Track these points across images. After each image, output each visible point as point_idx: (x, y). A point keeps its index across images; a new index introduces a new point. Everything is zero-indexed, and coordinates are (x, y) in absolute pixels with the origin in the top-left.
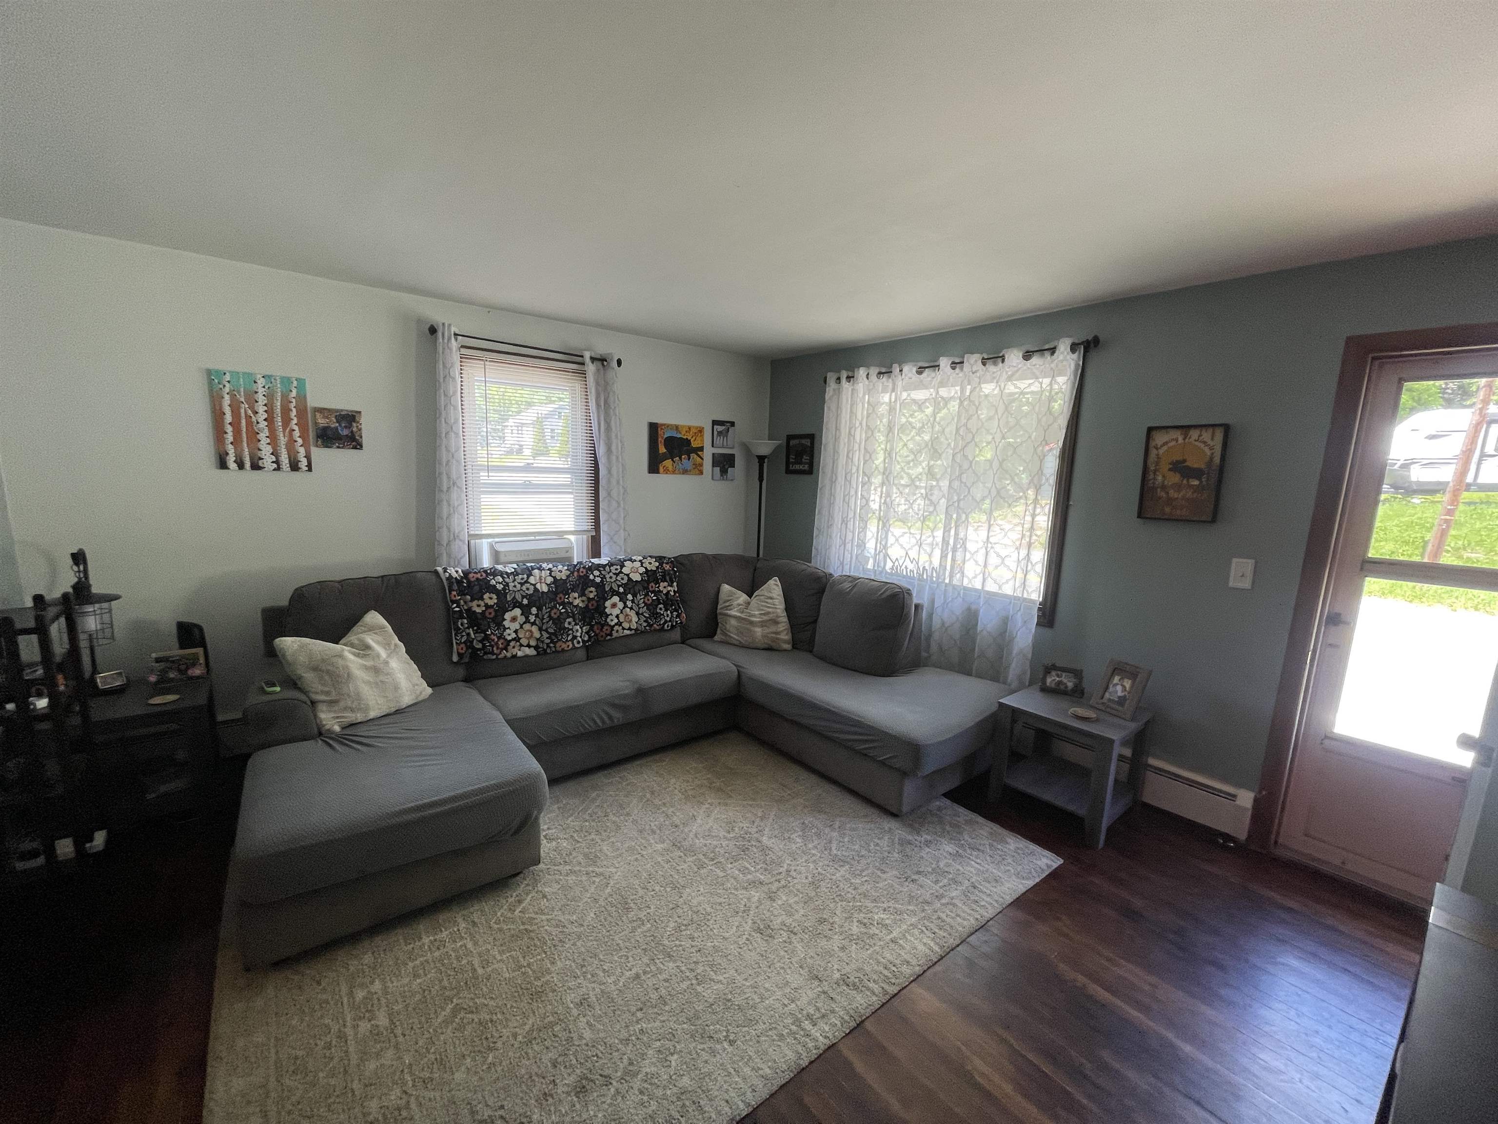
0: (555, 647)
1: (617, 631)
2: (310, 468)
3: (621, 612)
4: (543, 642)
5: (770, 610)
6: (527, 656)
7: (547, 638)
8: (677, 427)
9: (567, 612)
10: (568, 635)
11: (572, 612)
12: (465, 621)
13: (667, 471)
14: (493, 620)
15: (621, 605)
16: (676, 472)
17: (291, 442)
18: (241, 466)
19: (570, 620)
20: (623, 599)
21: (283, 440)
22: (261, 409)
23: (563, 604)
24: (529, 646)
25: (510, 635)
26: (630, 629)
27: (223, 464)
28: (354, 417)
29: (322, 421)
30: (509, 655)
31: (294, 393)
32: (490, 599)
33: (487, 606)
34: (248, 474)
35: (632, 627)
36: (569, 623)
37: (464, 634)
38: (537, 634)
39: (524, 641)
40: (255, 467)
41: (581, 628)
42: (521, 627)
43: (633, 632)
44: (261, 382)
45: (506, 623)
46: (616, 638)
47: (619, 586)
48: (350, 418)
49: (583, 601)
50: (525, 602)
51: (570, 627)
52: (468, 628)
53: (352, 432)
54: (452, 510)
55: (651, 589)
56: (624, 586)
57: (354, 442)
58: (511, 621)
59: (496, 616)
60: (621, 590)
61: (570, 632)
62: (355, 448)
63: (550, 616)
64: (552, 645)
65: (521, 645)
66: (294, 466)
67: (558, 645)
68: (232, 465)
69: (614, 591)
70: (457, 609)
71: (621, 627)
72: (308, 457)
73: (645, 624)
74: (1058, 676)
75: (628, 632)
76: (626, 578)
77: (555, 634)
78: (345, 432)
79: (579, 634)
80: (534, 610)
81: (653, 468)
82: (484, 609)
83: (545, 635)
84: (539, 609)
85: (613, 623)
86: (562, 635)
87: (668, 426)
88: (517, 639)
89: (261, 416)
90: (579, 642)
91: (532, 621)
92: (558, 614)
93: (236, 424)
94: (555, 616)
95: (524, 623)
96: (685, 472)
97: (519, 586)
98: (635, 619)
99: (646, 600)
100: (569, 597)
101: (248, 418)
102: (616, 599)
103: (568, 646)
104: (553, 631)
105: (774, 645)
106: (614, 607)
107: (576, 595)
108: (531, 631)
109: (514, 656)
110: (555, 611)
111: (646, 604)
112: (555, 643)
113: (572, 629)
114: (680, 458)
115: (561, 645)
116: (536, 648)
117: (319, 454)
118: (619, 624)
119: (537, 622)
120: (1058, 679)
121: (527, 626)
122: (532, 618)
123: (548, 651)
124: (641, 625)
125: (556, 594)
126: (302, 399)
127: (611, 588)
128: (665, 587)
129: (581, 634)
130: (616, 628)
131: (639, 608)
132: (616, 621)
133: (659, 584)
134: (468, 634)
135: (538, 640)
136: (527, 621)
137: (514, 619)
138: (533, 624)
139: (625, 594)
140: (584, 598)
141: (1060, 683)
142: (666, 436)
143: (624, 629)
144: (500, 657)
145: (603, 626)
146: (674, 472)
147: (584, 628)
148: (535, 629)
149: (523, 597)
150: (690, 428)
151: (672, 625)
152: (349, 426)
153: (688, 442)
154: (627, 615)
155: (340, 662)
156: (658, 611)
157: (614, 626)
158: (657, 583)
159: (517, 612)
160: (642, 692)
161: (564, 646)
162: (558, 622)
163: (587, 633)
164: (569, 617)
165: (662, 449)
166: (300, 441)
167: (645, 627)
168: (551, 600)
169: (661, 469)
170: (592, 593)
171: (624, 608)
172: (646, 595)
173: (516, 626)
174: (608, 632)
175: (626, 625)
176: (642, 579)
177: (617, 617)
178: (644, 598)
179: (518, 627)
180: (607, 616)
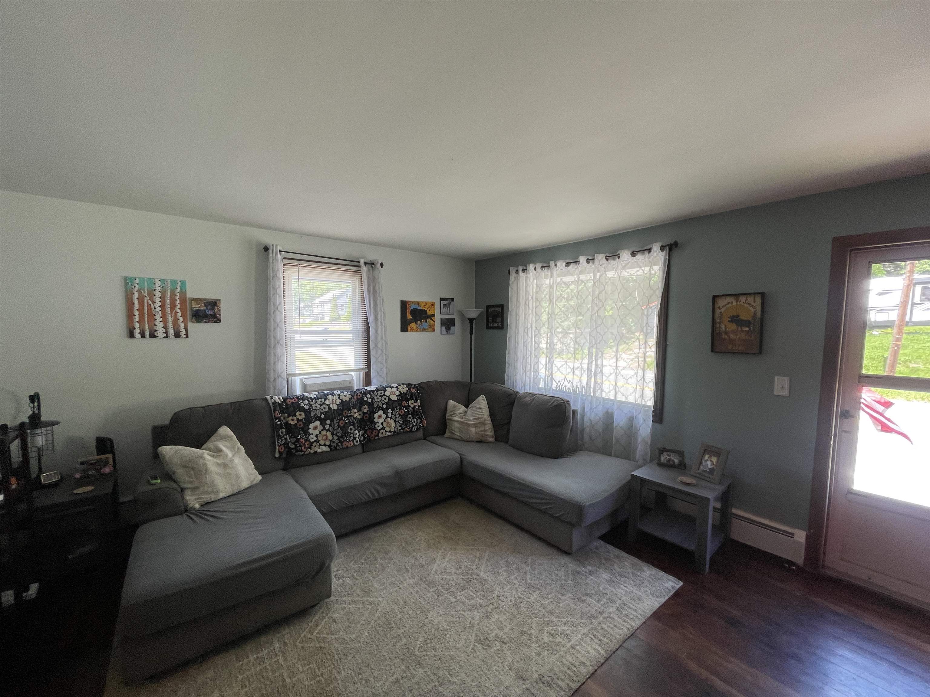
0: (342, 445)
1: (382, 433)
2: (187, 335)
3: (385, 421)
4: (334, 442)
5: (480, 416)
6: (323, 452)
7: (337, 439)
8: (418, 303)
9: (349, 422)
10: (350, 437)
11: (353, 422)
12: (284, 430)
13: (412, 330)
14: (302, 429)
15: (384, 416)
16: (418, 330)
17: (175, 321)
18: (143, 336)
19: (352, 427)
20: (386, 413)
21: (170, 319)
22: (158, 300)
23: (347, 417)
24: (325, 445)
25: (312, 438)
26: (390, 432)
27: (131, 335)
28: (216, 303)
29: (196, 306)
30: (312, 452)
31: (179, 290)
32: (300, 416)
33: (298, 420)
34: (148, 340)
35: (391, 430)
36: (351, 429)
37: (283, 439)
38: (330, 437)
39: (322, 442)
40: (153, 336)
41: (359, 432)
42: (320, 433)
43: (392, 433)
44: (158, 283)
45: (310, 431)
46: (382, 438)
47: (383, 404)
48: (214, 304)
49: (360, 414)
50: (323, 416)
51: (352, 432)
52: (286, 435)
53: (214, 312)
54: (277, 359)
55: (403, 405)
56: (387, 403)
57: (215, 318)
58: (313, 429)
59: (304, 426)
60: (384, 406)
61: (352, 435)
62: (216, 322)
63: (338, 425)
64: (340, 444)
65: (320, 445)
66: (177, 335)
67: (344, 444)
68: (138, 336)
69: (380, 407)
70: (279, 423)
71: (384, 431)
72: (186, 329)
73: (400, 428)
74: (668, 455)
75: (389, 434)
76: (387, 398)
77: (342, 437)
78: (210, 313)
79: (357, 436)
80: (328, 422)
81: (404, 328)
82: (296, 422)
83: (336, 438)
84: (332, 421)
85: (379, 428)
86: (347, 437)
87: (413, 303)
88: (317, 441)
89: (158, 304)
90: (357, 442)
91: (327, 428)
92: (344, 423)
93: (141, 310)
94: (342, 425)
95: (322, 430)
96: (424, 330)
97: (319, 406)
98: (393, 425)
99: (400, 413)
100: (351, 412)
101: (149, 306)
102: (381, 412)
103: (350, 444)
104: (341, 435)
105: (483, 439)
106: (380, 418)
107: (356, 411)
108: (326, 435)
109: (315, 452)
110: (341, 422)
111: (400, 415)
112: (342, 443)
113: (353, 433)
114: (421, 322)
115: (346, 444)
116: (330, 446)
117: (193, 327)
118: (383, 428)
119: (330, 429)
120: (668, 457)
121: (324, 432)
123: (338, 448)
124: (397, 428)
125: (342, 410)
126: (183, 293)
127: (378, 405)
128: (412, 404)
129: (359, 436)
130: (382, 431)
131: (396, 418)
132: (381, 426)
133: (409, 401)
134: (286, 439)
135: (331, 441)
136: (324, 429)
137: (315, 428)
138: (328, 430)
139: (387, 408)
140: (361, 413)
141: (670, 460)
142: (411, 309)
143: (386, 432)
144: (306, 453)
145: (372, 430)
146: (417, 331)
147: (361, 432)
148: (329, 434)
149: (321, 413)
150: (426, 304)
151: (417, 428)
152: (212, 309)
153: (425, 311)
154: (388, 423)
155: (201, 461)
156: (408, 419)
157: (380, 430)
158: (407, 400)
159: (318, 423)
160: (399, 474)
161: (347, 444)
162: (344, 428)
163: (363, 435)
164: (351, 425)
165: (409, 317)
166: (181, 319)
167: (400, 430)
168: (339, 415)
169: (409, 329)
170: (366, 409)
171: (386, 418)
172: (401, 409)
173: (317, 432)
174: (376, 434)
175: (388, 429)
176: (398, 398)
177: (382, 424)
178: (399, 411)
179: (318, 433)
180: (375, 424)
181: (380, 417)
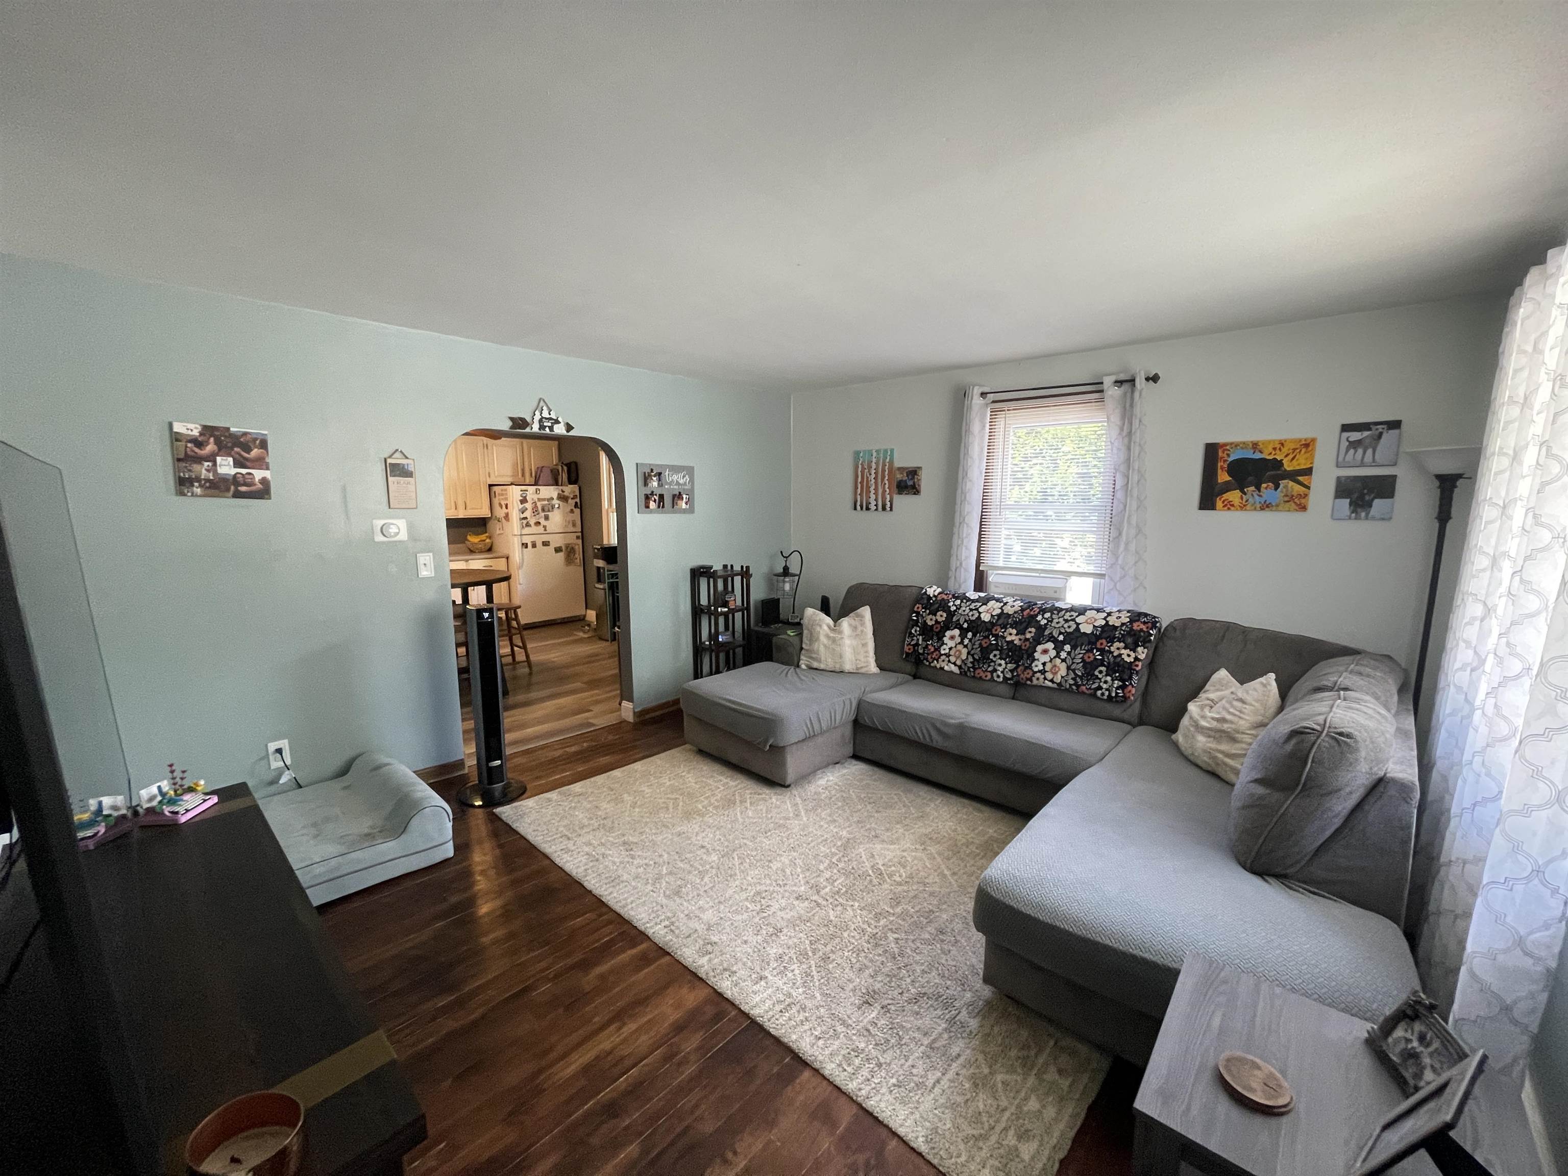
0: (974, 672)
1: (1038, 679)
2: (891, 509)
3: (1051, 661)
4: (966, 664)
6: (952, 672)
7: (971, 662)
8: (1255, 446)
9: (997, 644)
10: (989, 666)
11: (1002, 647)
12: (918, 629)
13: (1229, 506)
14: (938, 634)
15: (1053, 653)
16: (1248, 507)
17: (884, 491)
18: (862, 508)
19: (997, 653)
21: (880, 491)
22: (873, 471)
23: (996, 636)
24: (954, 664)
25: (944, 650)
26: (1052, 681)
27: (855, 509)
28: (916, 471)
29: (899, 476)
30: (938, 666)
31: (888, 460)
32: (941, 616)
33: (937, 621)
34: (865, 512)
35: (1055, 680)
36: (995, 656)
37: (915, 638)
38: (964, 657)
39: (953, 659)
40: (868, 509)
41: (1006, 663)
43: (1055, 686)
44: (875, 454)
45: (946, 640)
46: (1036, 686)
47: (1061, 633)
48: (913, 473)
49: (1020, 640)
50: (965, 625)
51: (994, 659)
52: (919, 635)
53: (914, 483)
55: (1098, 646)
57: (914, 490)
59: (940, 631)
61: (992, 664)
62: (915, 494)
63: (980, 644)
64: (972, 670)
65: (949, 661)
66: (884, 509)
67: (977, 672)
68: (858, 508)
69: (1053, 637)
70: (915, 618)
71: (1043, 676)
72: (891, 502)
73: (1072, 682)
75: (1050, 684)
76: (1074, 626)
77: (978, 661)
78: (910, 483)
79: (1001, 669)
80: (970, 635)
81: (1207, 501)
82: (934, 623)
83: (971, 659)
85: (1036, 669)
86: (984, 663)
87: (1236, 446)
88: (948, 655)
89: (873, 476)
90: (998, 676)
91: (965, 643)
93: (862, 483)
94: (985, 645)
95: (959, 643)
96: (1266, 506)
97: (967, 611)
98: (1063, 671)
99: (1086, 658)
100: (1005, 631)
101: (867, 478)
102: (1050, 646)
103: (986, 676)
106: (1044, 655)
107: (1014, 631)
108: (960, 652)
109: (942, 669)
110: (986, 640)
111: (1083, 660)
112: (975, 669)
113: (995, 662)
114: (1258, 489)
115: (980, 673)
116: (960, 667)
117: (897, 498)
118: (1043, 672)
119: (969, 646)
121: (960, 647)
122: (966, 641)
123: (968, 674)
124: (1066, 681)
126: (891, 462)
127: (1051, 633)
128: (1118, 649)
129: (1004, 669)
130: (1038, 675)
131: (1073, 663)
132: (1041, 667)
134: (918, 640)
135: (963, 661)
136: (962, 642)
137: (952, 638)
138: (966, 646)
140: (1022, 637)
142: (1230, 459)
143: (1045, 679)
144: (932, 665)
145: (1026, 668)
146: (1243, 507)
147: (1009, 665)
148: (965, 651)
149: (966, 621)
150: (1282, 444)
151: (1110, 695)
152: (913, 478)
153: (1278, 464)
154: (1055, 666)
155: (818, 629)
156: (1096, 673)
157: (1036, 672)
158: (1111, 641)
159: (956, 632)
161: (982, 674)
162: (985, 652)
163: (1012, 671)
164: (997, 650)
165: (1223, 477)
166: (888, 490)
167: (1070, 685)
168: (987, 630)
169: (1219, 504)
170: (1030, 633)
171: (1055, 657)
172: (1091, 651)
173: (951, 644)
174: (1028, 676)
175: (1049, 676)
176: (1093, 632)
177: (1044, 664)
178: (1084, 654)
179: (953, 645)
180: (1034, 660)
181: (1045, 652)
